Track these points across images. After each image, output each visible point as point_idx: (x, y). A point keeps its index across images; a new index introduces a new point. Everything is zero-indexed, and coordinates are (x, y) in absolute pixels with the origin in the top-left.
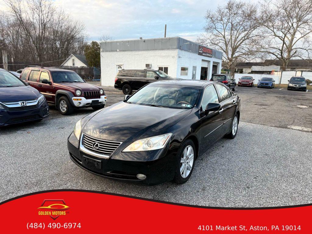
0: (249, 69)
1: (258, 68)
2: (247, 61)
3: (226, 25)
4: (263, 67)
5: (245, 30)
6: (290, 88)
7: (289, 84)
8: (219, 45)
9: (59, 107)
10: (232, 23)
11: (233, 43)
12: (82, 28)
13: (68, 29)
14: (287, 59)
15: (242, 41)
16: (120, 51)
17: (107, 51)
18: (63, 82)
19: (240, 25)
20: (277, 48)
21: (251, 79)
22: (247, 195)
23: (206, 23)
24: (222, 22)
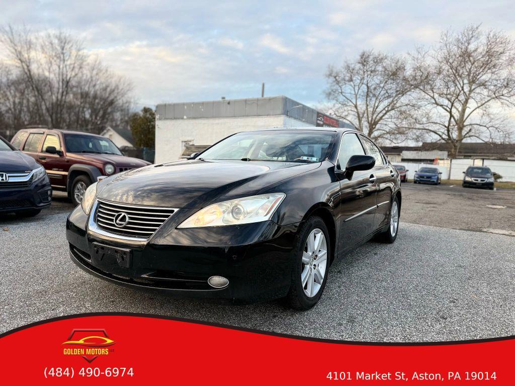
0: (397, 156)
1: (412, 154)
2: (393, 145)
3: (359, 89)
4: (420, 152)
5: (389, 97)
6: (467, 185)
7: (465, 178)
8: (348, 119)
9: (74, 195)
10: (367, 86)
11: (370, 115)
12: (128, 88)
13: (105, 89)
14: (457, 141)
15: (384, 112)
16: (189, 118)
17: (166, 119)
18: (84, 152)
19: (380, 87)
20: (441, 123)
21: (402, 169)
22: (444, 330)
23: (326, 84)
24: (352, 83)
